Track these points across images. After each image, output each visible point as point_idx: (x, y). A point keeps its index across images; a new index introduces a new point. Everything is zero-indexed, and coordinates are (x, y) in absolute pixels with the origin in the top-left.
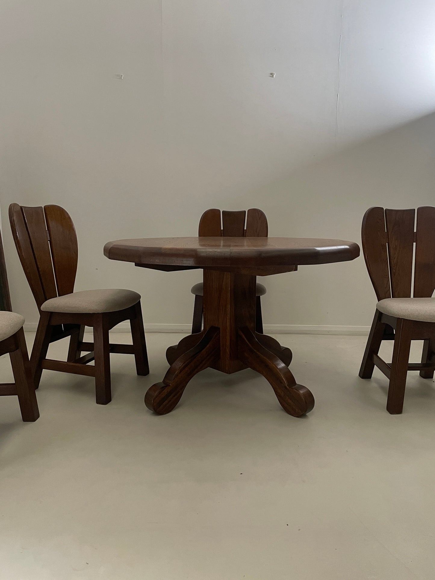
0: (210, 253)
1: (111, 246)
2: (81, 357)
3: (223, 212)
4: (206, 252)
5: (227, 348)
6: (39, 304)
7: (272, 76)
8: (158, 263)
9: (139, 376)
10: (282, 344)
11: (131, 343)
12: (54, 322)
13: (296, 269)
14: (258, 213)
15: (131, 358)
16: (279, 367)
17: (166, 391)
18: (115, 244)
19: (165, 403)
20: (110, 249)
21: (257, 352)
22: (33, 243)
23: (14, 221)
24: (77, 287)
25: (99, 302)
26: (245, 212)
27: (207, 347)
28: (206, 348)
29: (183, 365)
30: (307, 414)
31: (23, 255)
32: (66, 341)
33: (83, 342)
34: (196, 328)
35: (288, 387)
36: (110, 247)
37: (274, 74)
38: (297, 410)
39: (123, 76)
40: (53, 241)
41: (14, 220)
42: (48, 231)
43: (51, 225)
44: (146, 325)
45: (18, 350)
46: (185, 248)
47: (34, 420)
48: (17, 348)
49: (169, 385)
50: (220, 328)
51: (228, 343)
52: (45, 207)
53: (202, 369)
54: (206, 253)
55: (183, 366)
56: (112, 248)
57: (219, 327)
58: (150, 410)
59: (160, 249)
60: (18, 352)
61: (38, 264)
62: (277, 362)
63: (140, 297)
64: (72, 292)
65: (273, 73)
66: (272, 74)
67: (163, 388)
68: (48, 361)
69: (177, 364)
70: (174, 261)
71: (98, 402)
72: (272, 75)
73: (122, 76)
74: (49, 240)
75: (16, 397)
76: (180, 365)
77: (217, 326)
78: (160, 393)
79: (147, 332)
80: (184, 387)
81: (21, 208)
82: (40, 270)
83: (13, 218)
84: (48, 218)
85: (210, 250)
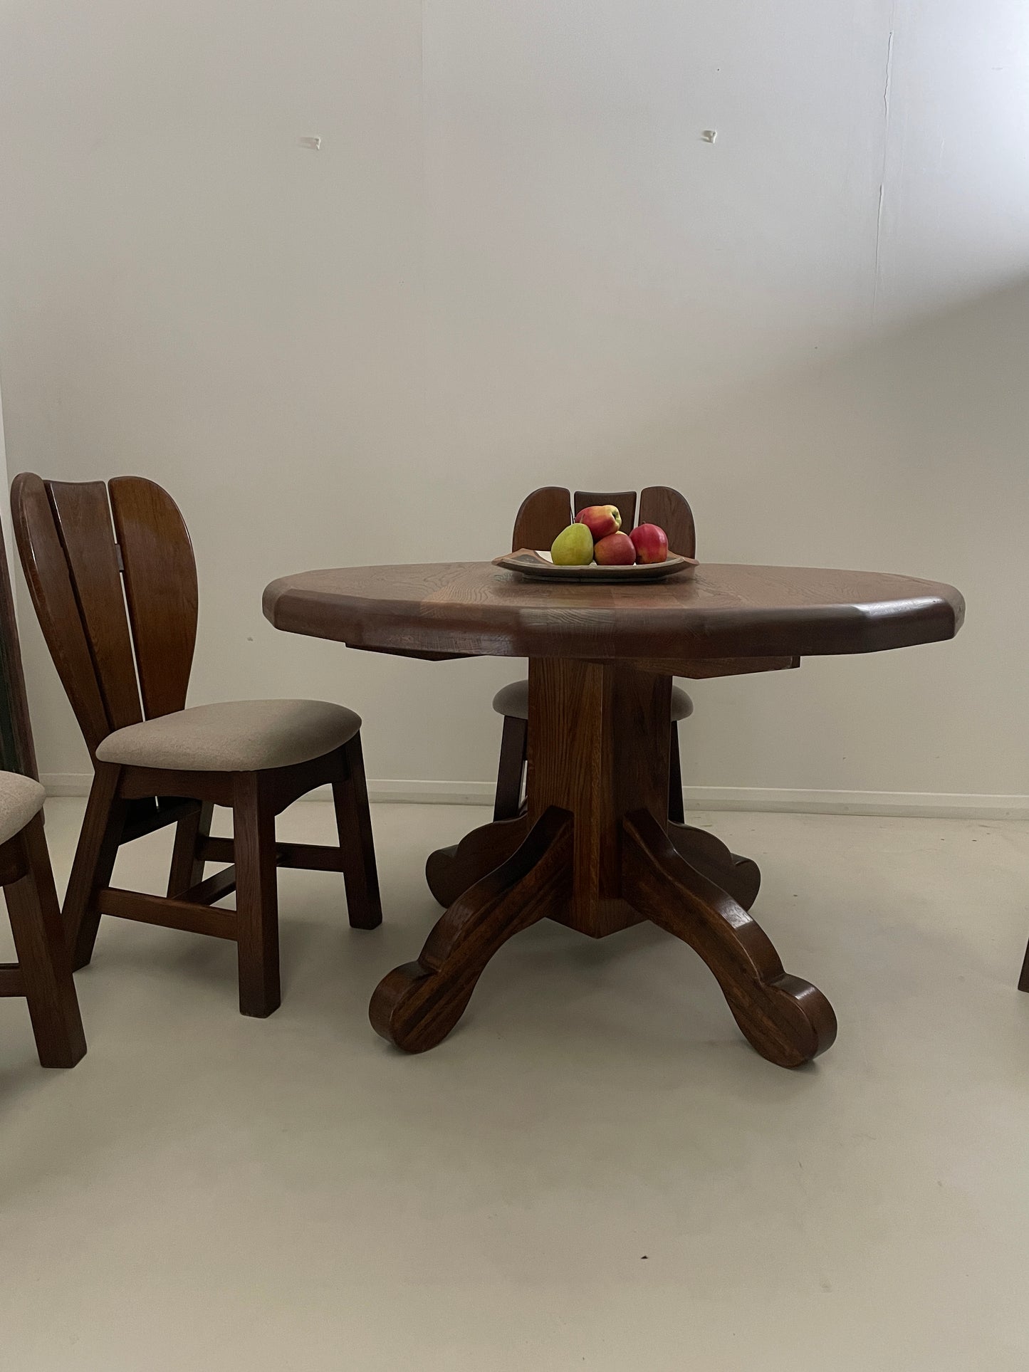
0: (559, 621)
1: (283, 591)
2: (203, 880)
3: (577, 495)
4: (545, 616)
5: (592, 869)
6: (93, 742)
7: (707, 138)
8: (408, 644)
9: (355, 929)
10: (734, 849)
11: (336, 843)
12: (132, 791)
13: (796, 664)
14: (670, 500)
15: (334, 882)
16: (736, 925)
17: (426, 990)
18: (292, 587)
19: (423, 1020)
20: (279, 599)
21: (676, 883)
22: (77, 579)
23: (24, 522)
24: (195, 695)
25: (250, 740)
26: (635, 494)
27: (538, 865)
28: (534, 868)
29: (472, 915)
30: (816, 1060)
31: (47, 614)
32: (164, 838)
33: (210, 836)
34: (505, 804)
35: (762, 984)
36: (280, 595)
37: (714, 134)
38: (786, 1047)
39: (320, 141)
40: (132, 573)
41: (23, 518)
42: (119, 546)
43: (126, 531)
44: (374, 783)
45: (25, 877)
46: (486, 606)
47: (71, 1064)
48: (23, 872)
49: (436, 973)
50: (572, 814)
51: (595, 855)
52: (110, 482)
53: (523, 924)
54: (548, 619)
55: (472, 919)
56: (284, 597)
57: (571, 810)
58: (381, 1038)
59: (416, 605)
60: (27, 882)
61: (92, 633)
62: (731, 913)
63: (357, 722)
64: (183, 708)
65: (710, 132)
66: (707, 133)
67: (421, 980)
68: (114, 892)
69: (457, 914)
70: (454, 642)
71: (244, 1010)
72: (709, 135)
73: (317, 140)
74: (121, 571)
75: (23, 1000)
76: (467, 914)
77: (564, 808)
78: (411, 994)
79: (374, 802)
80: (477, 974)
81: (47, 485)
82: (96, 649)
83: (23, 514)
84: (120, 509)
85: (559, 611)
